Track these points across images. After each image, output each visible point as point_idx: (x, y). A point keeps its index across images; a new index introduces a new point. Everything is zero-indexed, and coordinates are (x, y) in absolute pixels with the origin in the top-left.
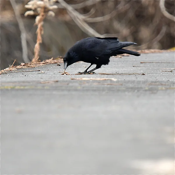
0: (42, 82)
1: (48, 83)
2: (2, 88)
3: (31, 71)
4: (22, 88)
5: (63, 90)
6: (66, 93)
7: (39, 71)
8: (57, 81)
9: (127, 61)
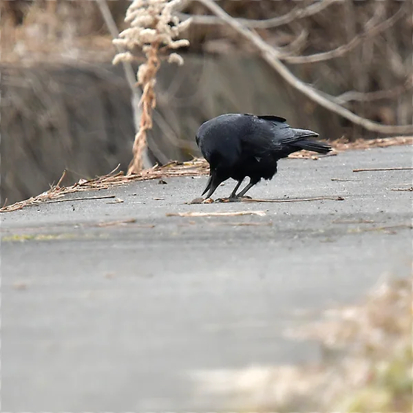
0: (100, 224)
1: (114, 224)
2: (6, 239)
3: (95, 197)
4: (50, 237)
5: (136, 240)
6: (140, 246)
7: (113, 197)
8: (133, 221)
9: (326, 167)
